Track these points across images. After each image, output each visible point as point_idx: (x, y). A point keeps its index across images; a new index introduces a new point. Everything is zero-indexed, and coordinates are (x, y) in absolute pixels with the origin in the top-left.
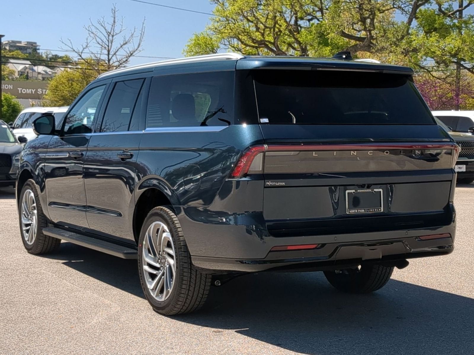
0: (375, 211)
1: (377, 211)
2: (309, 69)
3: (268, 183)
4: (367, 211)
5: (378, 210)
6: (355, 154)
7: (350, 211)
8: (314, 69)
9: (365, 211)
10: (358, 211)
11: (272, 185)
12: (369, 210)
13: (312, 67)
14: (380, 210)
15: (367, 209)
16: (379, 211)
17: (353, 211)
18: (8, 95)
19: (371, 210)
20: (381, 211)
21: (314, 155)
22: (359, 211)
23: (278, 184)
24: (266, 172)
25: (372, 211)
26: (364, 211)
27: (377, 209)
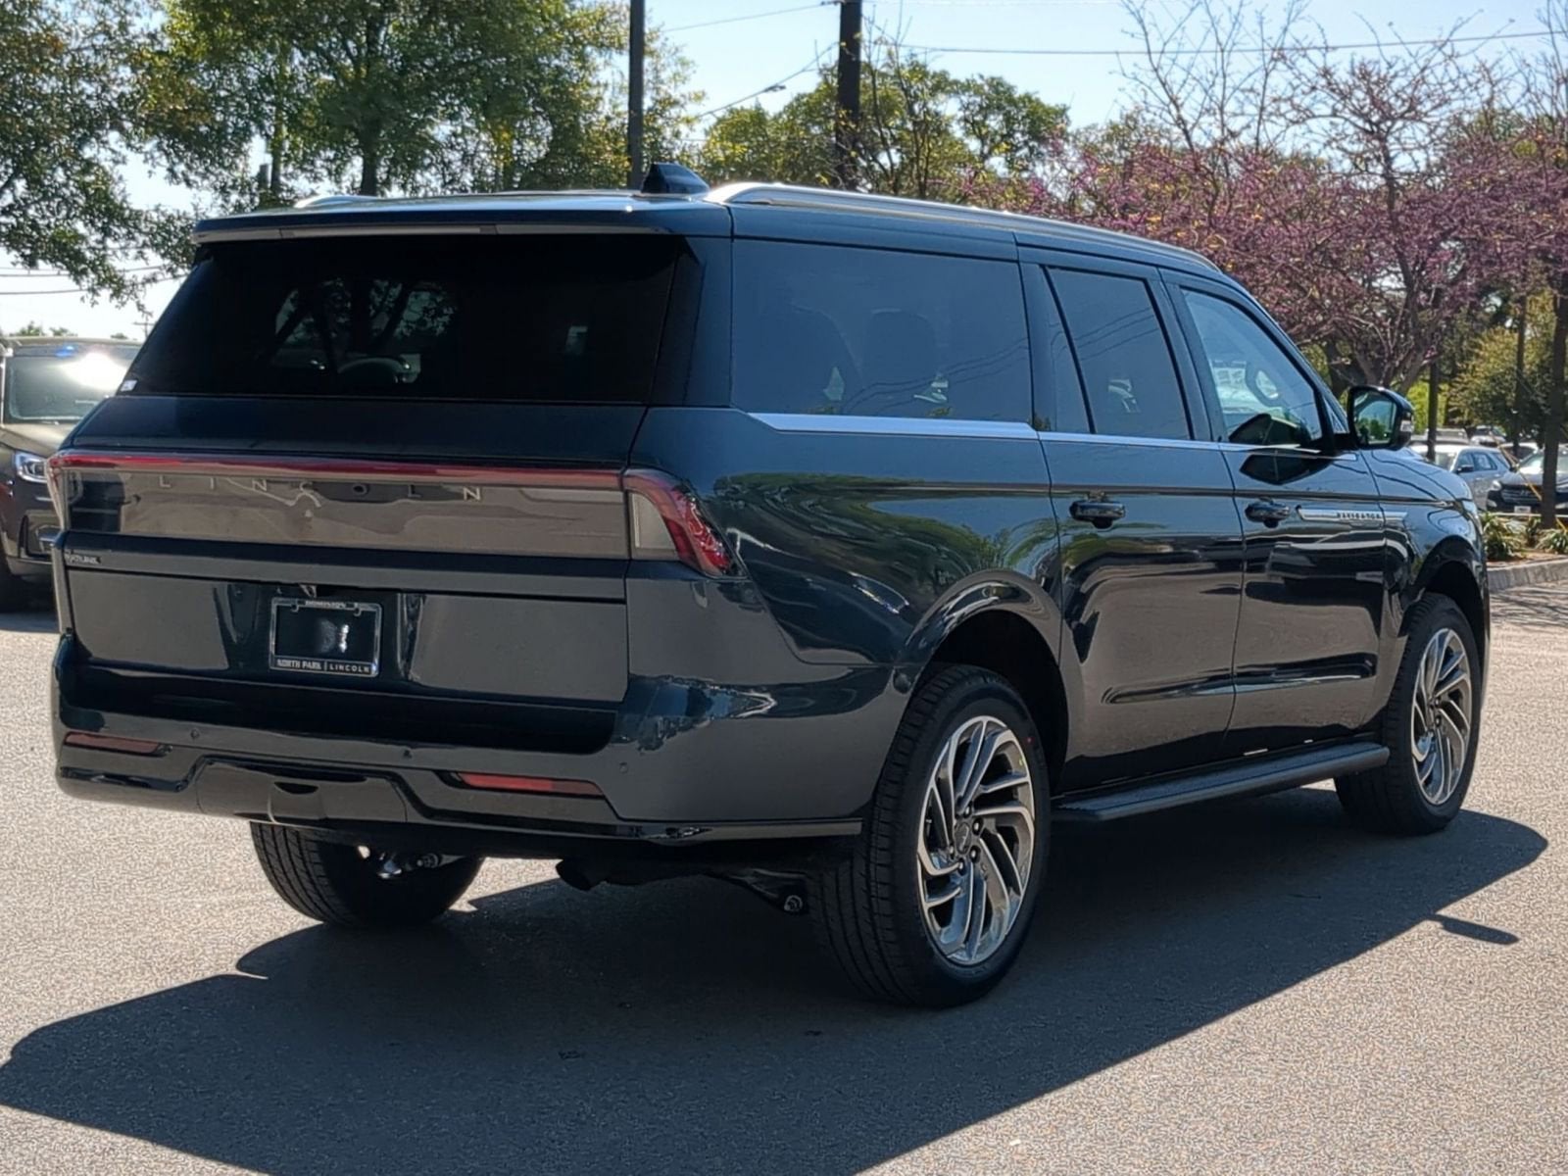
0: (351, 671)
1: (358, 672)
4: (329, 670)
5: (362, 668)
7: (279, 661)
9: (322, 665)
10: (301, 665)
12: (334, 667)
14: (366, 669)
15: (329, 663)
16: (364, 673)
17: (285, 664)
19: (341, 667)
20: (369, 673)
22: (304, 664)
25: (345, 671)
26: (319, 666)
27: (358, 667)
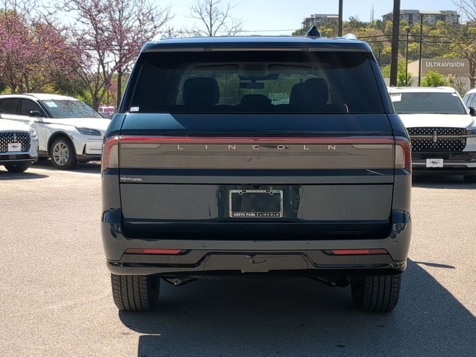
0: (270, 216)
1: (273, 216)
2: (202, 50)
3: (123, 179)
4: (259, 216)
5: (276, 214)
6: (235, 148)
7: (234, 214)
8: (207, 50)
9: (256, 215)
10: (245, 215)
11: (127, 180)
12: (262, 214)
13: (205, 48)
14: (277, 215)
15: (259, 214)
17: (238, 215)
18: (435, 73)
19: (265, 215)
20: (279, 216)
21: (179, 148)
22: (247, 214)
23: (134, 180)
24: (123, 166)
25: (267, 216)
26: (254, 215)
27: (273, 214)
